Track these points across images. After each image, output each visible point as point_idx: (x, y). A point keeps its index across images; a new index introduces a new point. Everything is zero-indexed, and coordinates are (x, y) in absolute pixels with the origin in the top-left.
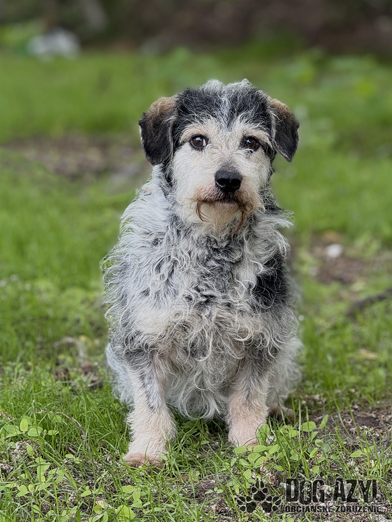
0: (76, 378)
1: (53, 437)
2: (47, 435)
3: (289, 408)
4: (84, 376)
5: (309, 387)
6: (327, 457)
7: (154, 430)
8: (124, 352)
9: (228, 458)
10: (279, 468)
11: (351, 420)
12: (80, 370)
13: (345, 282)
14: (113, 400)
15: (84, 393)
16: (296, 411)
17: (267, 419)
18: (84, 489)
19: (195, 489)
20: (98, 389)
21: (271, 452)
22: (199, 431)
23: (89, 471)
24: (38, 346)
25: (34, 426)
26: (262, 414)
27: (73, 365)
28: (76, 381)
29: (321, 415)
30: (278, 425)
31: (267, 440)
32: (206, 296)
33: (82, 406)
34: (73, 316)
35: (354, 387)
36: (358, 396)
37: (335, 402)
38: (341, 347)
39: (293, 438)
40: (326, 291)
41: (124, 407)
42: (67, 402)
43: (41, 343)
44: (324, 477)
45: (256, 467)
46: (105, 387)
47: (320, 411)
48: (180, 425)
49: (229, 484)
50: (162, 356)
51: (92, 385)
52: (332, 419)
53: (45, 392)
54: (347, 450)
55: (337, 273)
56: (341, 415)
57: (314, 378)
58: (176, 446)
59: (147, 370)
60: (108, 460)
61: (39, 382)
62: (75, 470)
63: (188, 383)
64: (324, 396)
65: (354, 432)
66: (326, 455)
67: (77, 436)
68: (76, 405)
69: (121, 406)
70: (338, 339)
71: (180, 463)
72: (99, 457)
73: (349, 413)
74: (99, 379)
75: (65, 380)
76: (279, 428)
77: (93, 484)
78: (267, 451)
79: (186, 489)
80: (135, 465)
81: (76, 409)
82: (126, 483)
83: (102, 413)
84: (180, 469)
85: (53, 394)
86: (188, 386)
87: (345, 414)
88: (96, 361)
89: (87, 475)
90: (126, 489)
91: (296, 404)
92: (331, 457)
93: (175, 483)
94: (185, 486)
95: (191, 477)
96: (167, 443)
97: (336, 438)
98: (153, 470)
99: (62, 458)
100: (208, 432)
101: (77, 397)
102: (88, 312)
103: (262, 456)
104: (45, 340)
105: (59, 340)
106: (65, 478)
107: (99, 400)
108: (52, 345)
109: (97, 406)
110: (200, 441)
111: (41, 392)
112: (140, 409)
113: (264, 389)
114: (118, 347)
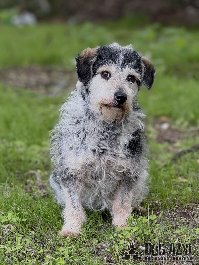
0: (35, 191)
1: (24, 222)
2: (21, 221)
3: (143, 207)
4: (40, 190)
5: (153, 196)
7: (75, 219)
8: (61, 179)
9: (112, 233)
10: (138, 239)
11: (174, 214)
12: (38, 187)
13: (170, 142)
14: (54, 203)
15: (40, 199)
16: (146, 209)
17: (132, 214)
18: (39, 249)
19: (96, 249)
20: (46, 197)
21: (134, 230)
22: (97, 219)
23: (42, 239)
24: (17, 175)
25: (15, 217)
26: (129, 210)
27: (34, 185)
28: (35, 193)
29: (159, 211)
30: (138, 217)
31: (132, 224)
32: (103, 150)
33: (39, 206)
34: (34, 159)
35: (175, 197)
36: (178, 201)
37: (166, 204)
38: (169, 176)
39: (145, 223)
40: (161, 147)
41: (59, 207)
42: (31, 204)
43: (18, 173)
44: (161, 243)
45: (126, 238)
46: (50, 197)
47: (159, 209)
48: (88, 216)
49: (113, 247)
50: (80, 181)
51: (44, 195)
52: (165, 213)
53: (20, 199)
54: (172, 229)
55: (167, 137)
56: (169, 211)
57: (155, 191)
58: (86, 227)
59: (72, 188)
60: (52, 234)
61: (17, 194)
62: (35, 239)
63: (93, 193)
64: (160, 201)
65: (176, 220)
66: (162, 232)
67: (36, 221)
68: (36, 206)
69: (58, 206)
70: (168, 172)
71: (88, 236)
72: (47, 232)
73: (173, 210)
74: (47, 192)
75: (30, 193)
76: (138, 218)
77: (44, 246)
78: (132, 230)
79: (91, 249)
80: (65, 236)
81: (36, 207)
82: (61, 246)
83: (49, 209)
84: (88, 238)
85: (24, 200)
87: (171, 210)
88: (46, 182)
89: (41, 242)
90: (61, 249)
91: (147, 205)
92: (165, 233)
93: (86, 246)
94: (90, 247)
95: (94, 243)
96: (82, 225)
97: (167, 223)
98: (75, 239)
99: (29, 233)
100: (102, 219)
101: (36, 201)
102: (42, 157)
103: (129, 232)
104: (20, 172)
105: (27, 172)
106: (30, 243)
107: (47, 203)
108: (23, 175)
109: (46, 206)
110: (98, 224)
111: (18, 199)
112: (69, 208)
113: (130, 198)
114: (58, 177)
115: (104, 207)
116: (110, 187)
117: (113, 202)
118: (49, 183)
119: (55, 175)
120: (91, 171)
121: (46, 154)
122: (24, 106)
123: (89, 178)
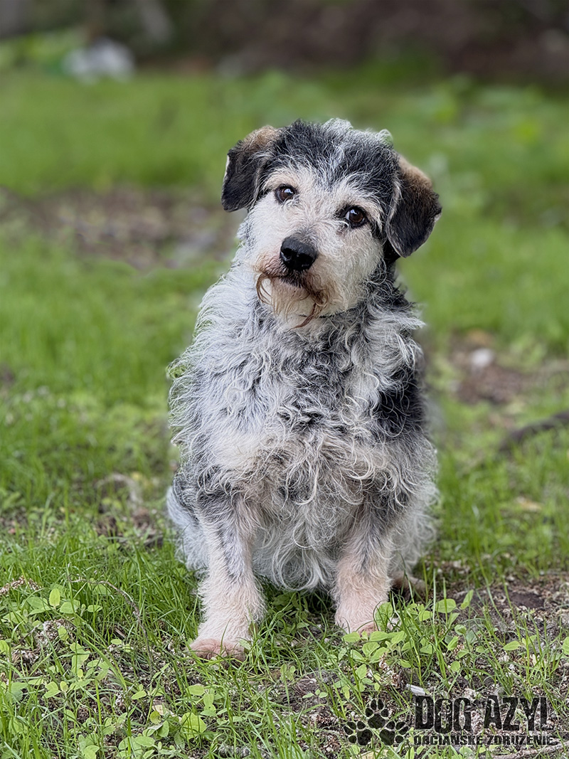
0: (125, 531)
1: (94, 615)
2: (85, 612)
3: (419, 578)
4: (138, 528)
5: (447, 549)
6: (471, 650)
7: (234, 607)
8: (197, 497)
9: (334, 648)
10: (405, 664)
11: (505, 597)
12: (132, 520)
13: (495, 401)
14: (177, 564)
15: (138, 553)
16: (428, 583)
17: (389, 595)
18: (135, 688)
19: (289, 690)
20: (156, 548)
21: (394, 642)
22: (294, 609)
23: (142, 663)
24: (75, 486)
25: (69, 599)
26: (382, 587)
27: (123, 512)
28: (126, 534)
29: (463, 590)
30: (404, 604)
31: (389, 624)
32: (308, 415)
33: (135, 571)
34: (122, 444)
35: (508, 551)
36: (514, 563)
37: (483, 571)
38: (491, 494)
39: (425, 621)
40: (471, 414)
41: (191, 574)
42: (114, 566)
43: (79, 482)
44: (466, 677)
45: (372, 661)
46: (166, 546)
47: (462, 583)
48: (270, 600)
49: (336, 685)
50: (249, 503)
51: (148, 541)
52: (479, 596)
53: (83, 551)
54: (498, 639)
55: (486, 388)
56: (491, 591)
57: (453, 536)
58: (263, 631)
59: (227, 523)
60: (169, 648)
61: (76, 537)
62: (124, 661)
63: (284, 538)
64: (467, 563)
65: (509, 615)
66: (470, 646)
67: (126, 613)
68: (127, 571)
69: (188, 572)
70: (488, 483)
71: (269, 654)
72: (157, 643)
73: (502, 588)
74: (158, 533)
75: (112, 535)
76: (405, 608)
77: (148, 682)
78: (389, 640)
79: (277, 691)
80: (206, 656)
81: (126, 575)
82: (194, 681)
83: (162, 581)
84: (268, 661)
85: (95, 554)
86: (285, 543)
87: (496, 588)
88: (154, 508)
89: (141, 669)
90: (195, 689)
91: (429, 573)
92: (477, 649)
93: (261, 682)
94: (274, 686)
95: (284, 674)
96: (251, 625)
97: (484, 623)
98: (232, 663)
99: (106, 644)
100: (307, 611)
101: (128, 559)
102: (144, 439)
103: (381, 647)
104: (84, 477)
105: (104, 478)
106: (110, 672)
107: (158, 563)
108: (93, 485)
109: (156, 571)
110: (296, 624)
111: (79, 552)
112: (217, 577)
113: (386, 552)
114: (189, 490)
115: (313, 580)
116: (331, 523)
117: (340, 563)
118: (165, 508)
119: (182, 485)
120: (278, 477)
121: (155, 431)
122: (98, 298)
123: (275, 497)
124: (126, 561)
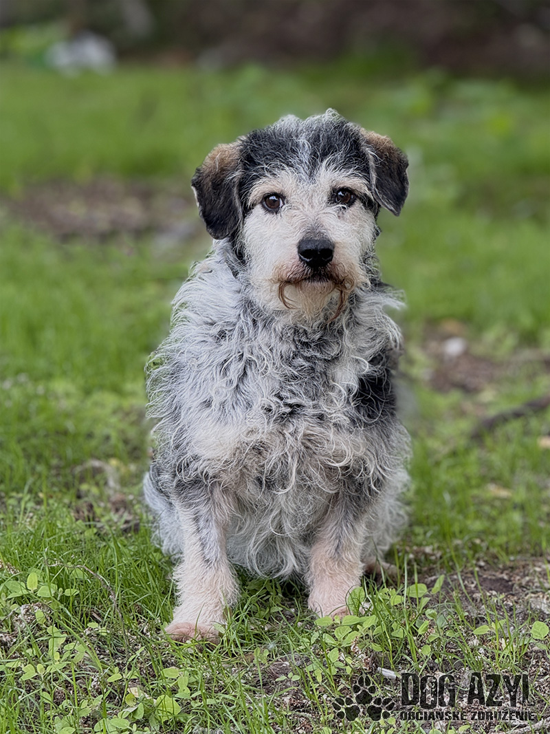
0: (103, 516)
1: (71, 599)
2: (62, 596)
3: (391, 564)
4: (115, 514)
5: (419, 535)
6: (442, 634)
7: (209, 592)
9: (307, 632)
10: (377, 648)
11: (475, 582)
12: (109, 505)
13: (467, 390)
14: (153, 549)
15: (114, 539)
16: (400, 568)
18: (111, 671)
19: (262, 674)
20: (133, 533)
21: (366, 626)
22: (268, 593)
23: (118, 646)
24: (53, 472)
25: (46, 583)
26: (355, 572)
27: (100, 498)
28: (103, 520)
29: (435, 575)
30: (376, 589)
31: (361, 608)
32: (290, 406)
33: (112, 556)
34: (100, 430)
35: (478, 537)
36: (485, 549)
37: (454, 557)
38: (462, 481)
39: (396, 606)
40: (443, 402)
41: (167, 559)
42: (91, 551)
43: (58, 468)
44: (436, 661)
45: (344, 645)
46: (142, 531)
47: (433, 568)
48: (244, 585)
49: (309, 669)
50: (225, 491)
51: (125, 526)
52: (449, 580)
53: (61, 535)
54: (468, 624)
55: (458, 376)
56: (462, 576)
57: (425, 522)
58: (237, 615)
59: (203, 510)
60: (145, 631)
61: (54, 522)
62: (100, 644)
63: (260, 526)
64: (439, 548)
65: (479, 600)
66: (440, 630)
67: (103, 597)
68: (104, 555)
69: (164, 557)
70: (459, 470)
71: (243, 638)
72: (133, 626)
73: (472, 573)
74: (135, 519)
75: (89, 520)
76: (377, 592)
77: (124, 665)
78: (360, 624)
79: (251, 674)
80: (181, 639)
81: (103, 560)
82: (169, 663)
83: (138, 566)
84: (242, 645)
85: (73, 539)
86: (260, 530)
87: (467, 573)
88: (131, 494)
89: (116, 652)
90: (170, 672)
91: (401, 559)
92: (448, 633)
93: (235, 665)
94: (248, 669)
95: (257, 657)
96: (226, 609)
97: (454, 607)
98: (207, 646)
99: (83, 627)
100: (280, 595)
101: (104, 544)
102: (122, 426)
103: (353, 631)
104: (63, 463)
105: (82, 464)
106: (87, 655)
107: (134, 548)
108: (71, 471)
109: (132, 556)
110: (270, 608)
111: (56, 536)
112: (192, 561)
113: (359, 537)
114: (166, 477)
115: (287, 567)
116: (306, 510)
117: (314, 548)
118: (141, 494)
120: (256, 466)
121: (133, 418)
122: (78, 287)
123: (251, 486)
124: (102, 546)
